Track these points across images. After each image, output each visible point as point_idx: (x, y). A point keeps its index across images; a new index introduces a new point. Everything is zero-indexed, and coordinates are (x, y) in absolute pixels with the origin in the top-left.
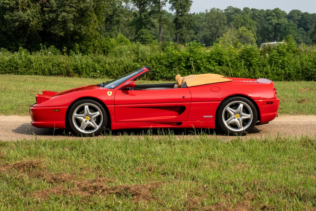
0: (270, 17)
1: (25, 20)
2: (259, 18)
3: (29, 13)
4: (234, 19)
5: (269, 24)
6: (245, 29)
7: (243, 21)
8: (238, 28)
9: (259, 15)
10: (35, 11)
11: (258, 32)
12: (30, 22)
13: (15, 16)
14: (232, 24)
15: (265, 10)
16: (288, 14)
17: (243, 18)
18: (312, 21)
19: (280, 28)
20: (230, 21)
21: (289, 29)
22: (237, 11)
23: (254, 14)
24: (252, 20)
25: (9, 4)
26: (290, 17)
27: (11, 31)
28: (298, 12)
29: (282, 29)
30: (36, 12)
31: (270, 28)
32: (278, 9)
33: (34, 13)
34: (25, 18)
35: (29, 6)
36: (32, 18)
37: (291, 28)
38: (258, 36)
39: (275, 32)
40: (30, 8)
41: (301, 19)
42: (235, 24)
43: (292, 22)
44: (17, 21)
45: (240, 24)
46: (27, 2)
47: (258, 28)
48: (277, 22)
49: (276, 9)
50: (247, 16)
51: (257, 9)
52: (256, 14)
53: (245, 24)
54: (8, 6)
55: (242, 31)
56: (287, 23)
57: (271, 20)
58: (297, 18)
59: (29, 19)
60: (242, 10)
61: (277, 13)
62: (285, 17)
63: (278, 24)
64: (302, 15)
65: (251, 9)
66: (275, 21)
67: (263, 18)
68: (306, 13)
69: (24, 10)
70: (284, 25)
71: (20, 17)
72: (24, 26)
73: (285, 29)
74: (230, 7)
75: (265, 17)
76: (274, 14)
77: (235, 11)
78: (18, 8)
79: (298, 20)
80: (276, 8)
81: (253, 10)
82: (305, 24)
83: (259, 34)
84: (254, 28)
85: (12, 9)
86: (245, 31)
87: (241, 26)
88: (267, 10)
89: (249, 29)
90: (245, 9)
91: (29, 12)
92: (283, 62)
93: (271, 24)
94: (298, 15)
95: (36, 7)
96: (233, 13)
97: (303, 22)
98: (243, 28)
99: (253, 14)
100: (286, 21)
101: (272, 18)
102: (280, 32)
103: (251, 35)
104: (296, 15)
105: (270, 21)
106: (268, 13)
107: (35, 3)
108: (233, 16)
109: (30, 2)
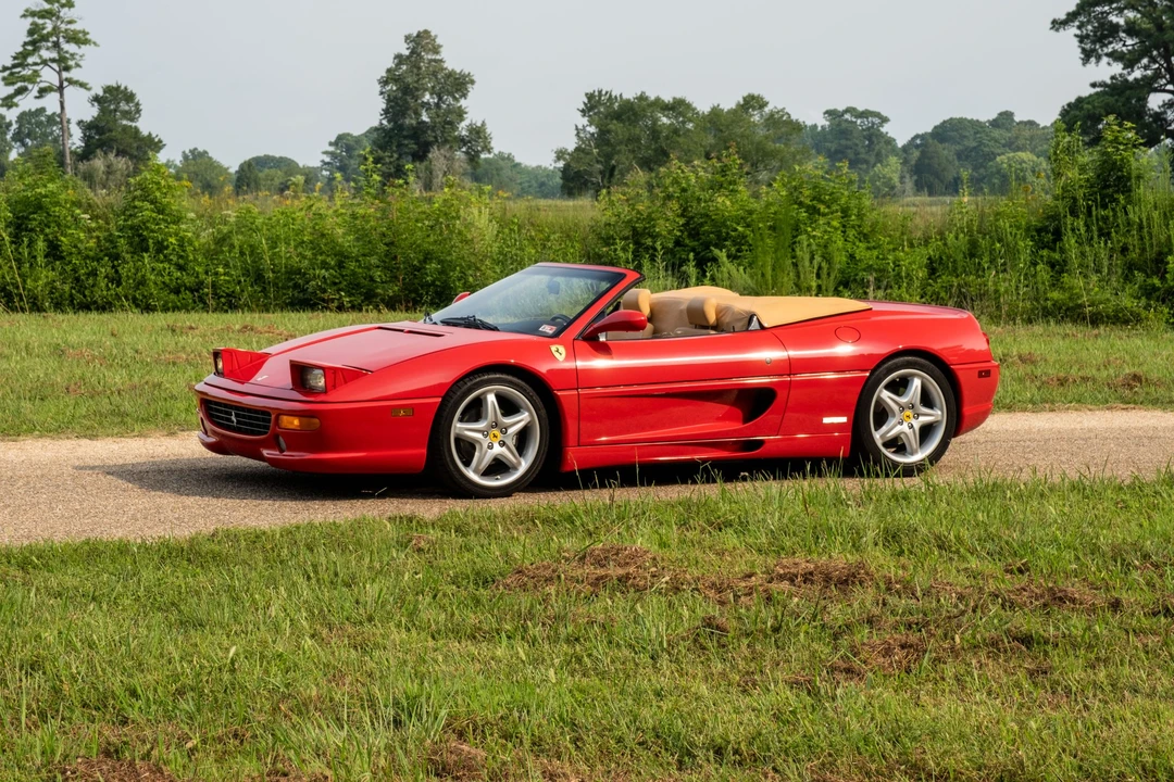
92: (181, 241)
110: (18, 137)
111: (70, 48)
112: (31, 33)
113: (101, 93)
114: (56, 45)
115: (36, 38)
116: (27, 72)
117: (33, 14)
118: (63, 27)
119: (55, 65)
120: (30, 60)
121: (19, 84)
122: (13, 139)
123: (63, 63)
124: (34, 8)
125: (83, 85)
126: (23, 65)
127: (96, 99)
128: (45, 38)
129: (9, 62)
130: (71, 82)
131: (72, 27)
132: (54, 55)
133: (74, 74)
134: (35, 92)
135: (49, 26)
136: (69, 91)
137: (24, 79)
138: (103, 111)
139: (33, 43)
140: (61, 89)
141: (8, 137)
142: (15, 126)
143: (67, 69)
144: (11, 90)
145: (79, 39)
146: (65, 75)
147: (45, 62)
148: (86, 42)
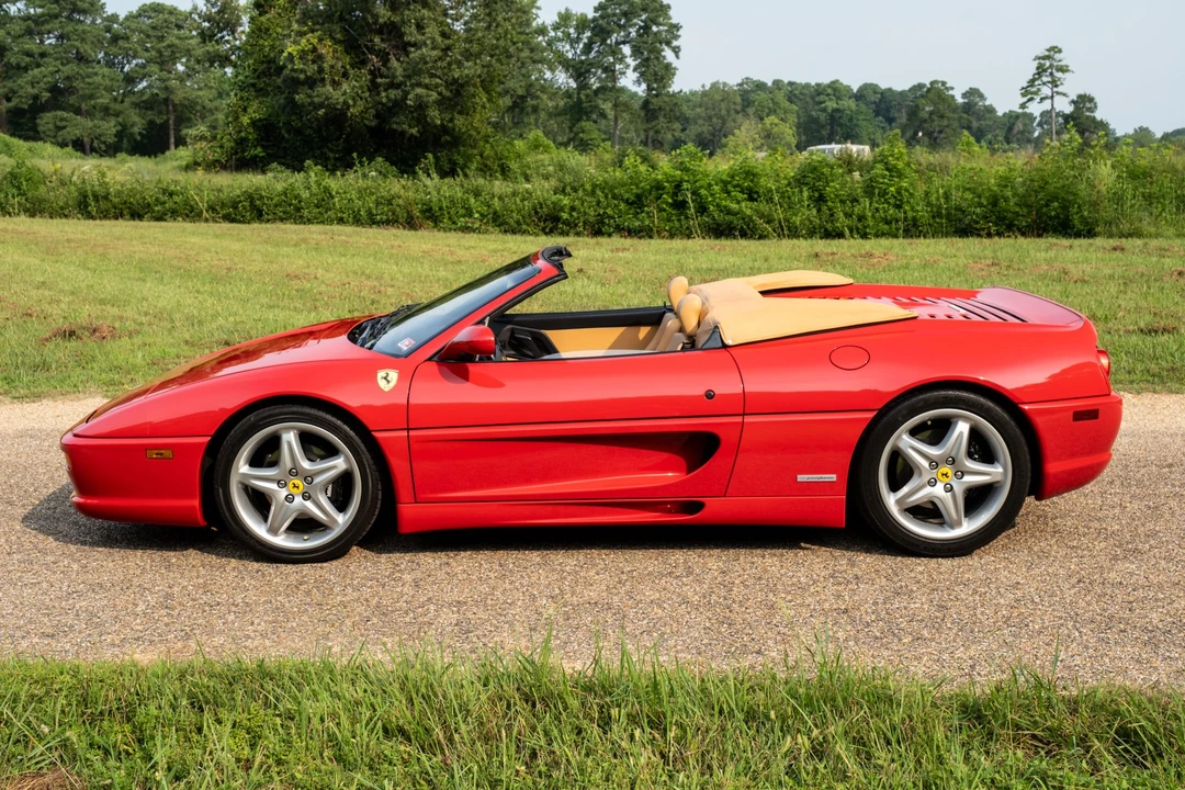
0: (822, 98)
1: (338, 103)
2: (801, 100)
3: (345, 91)
4: (754, 102)
5: (820, 110)
6: (776, 121)
7: (771, 105)
8: (762, 119)
9: (801, 93)
10: (357, 85)
11: (798, 126)
12: (348, 109)
13: (317, 96)
14: (750, 111)
15: (813, 84)
16: (855, 91)
17: (772, 100)
18: (899, 104)
19: (840, 117)
20: (747, 106)
21: (858, 120)
22: (760, 86)
23: (795, 93)
24: (788, 103)
25: (305, 71)
26: (860, 96)
27: (310, 128)
28: (873, 88)
29: (844, 120)
30: (361, 87)
31: (823, 117)
32: (837, 81)
33: (356, 90)
34: (337, 99)
35: (345, 75)
36: (353, 99)
37: (861, 117)
38: (799, 134)
39: (832, 125)
40: (347, 79)
41: (880, 101)
42: (757, 110)
43: (863, 106)
44: (321, 105)
45: (767, 110)
46: (342, 67)
47: (798, 118)
48: (835, 106)
49: (833, 83)
50: (780, 97)
51: (798, 81)
52: (796, 92)
53: (775, 111)
54: (302, 76)
55: (771, 124)
56: (853, 107)
57: (824, 102)
58: (873, 99)
59: (345, 102)
60: (770, 84)
61: (835, 89)
62: (850, 98)
63: (837, 110)
64: (882, 94)
65: (786, 82)
66: (831, 105)
67: (808, 99)
68: (890, 89)
69: (335, 84)
70: (849, 112)
71: (327, 99)
72: (337, 117)
73: (851, 120)
74: (747, 79)
75: (813, 98)
76: (829, 91)
77: (757, 86)
78: (323, 80)
79: (875, 102)
80: (833, 79)
81: (791, 84)
82: (888, 110)
83: (801, 130)
84: (793, 119)
85: (311, 83)
86: (776, 125)
87: (768, 116)
88: (818, 85)
89: (782, 120)
90: (777, 83)
91: (345, 86)
93: (824, 110)
94: (875, 93)
95: (361, 78)
96: (752, 91)
97: (883, 106)
98: (773, 118)
99: (791, 92)
100: (852, 104)
101: (827, 98)
102: (841, 125)
103: (788, 132)
104: (871, 92)
105: (823, 105)
106: (819, 90)
107: (359, 69)
108: (753, 96)
109: (348, 67)
110: (1040, 124)
111: (1058, 75)
112: (1038, 68)
113: (1075, 99)
114: (1051, 74)
115: (1041, 71)
116: (1034, 89)
117: (1039, 58)
118: (1055, 64)
119: (1050, 85)
120: (1036, 83)
121: (1029, 96)
122: (1038, 125)
123: (1054, 83)
124: (1041, 55)
125: (1064, 95)
126: (1032, 86)
127: (1073, 102)
128: (1045, 71)
129: (1025, 85)
130: (1058, 93)
131: (1060, 63)
132: (1049, 79)
133: (1060, 89)
134: (1038, 100)
135: (1048, 63)
136: (1057, 98)
137: (1032, 93)
138: (1077, 108)
139: (1038, 74)
140: (1052, 97)
141: (1035, 125)
142: (1038, 119)
143: (1056, 86)
144: (1025, 99)
145: (1063, 70)
146: (1055, 89)
147: (1044, 84)
148: (1067, 71)
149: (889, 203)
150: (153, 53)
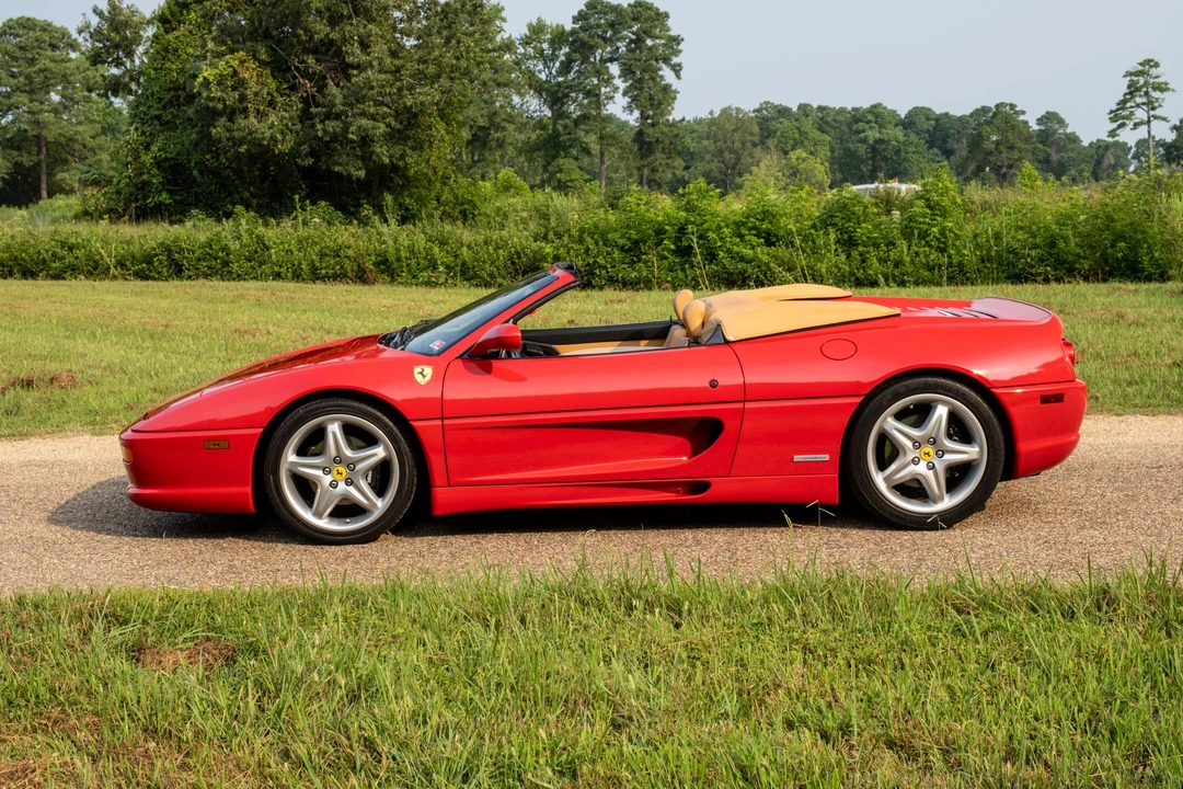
0: (861, 126)
1: (263, 139)
2: (835, 128)
3: (273, 122)
4: (775, 132)
5: (859, 141)
6: (804, 155)
7: (797, 136)
8: (786, 153)
9: (835, 120)
10: (287, 115)
11: (832, 161)
12: (276, 145)
13: (239, 129)
14: (771, 142)
15: (849, 108)
16: (903, 117)
17: (798, 129)
18: (959, 132)
19: (884, 150)
20: (767, 137)
21: (907, 153)
22: (783, 112)
23: (825, 119)
24: (818, 132)
25: (224, 100)
26: (908, 123)
27: (229, 168)
28: (924, 112)
29: (889, 153)
30: (291, 118)
31: (862, 150)
32: (879, 105)
33: (285, 121)
34: (263, 133)
35: (272, 104)
36: (282, 133)
37: (911, 149)
38: (833, 172)
39: (873, 159)
40: (274, 108)
41: (934, 128)
42: (779, 142)
43: (913, 137)
44: (242, 141)
45: (791, 142)
46: (269, 94)
47: (832, 151)
48: (878, 135)
49: (874, 106)
50: (808, 125)
51: (831, 106)
52: (829, 119)
53: (802, 142)
54: (220, 106)
55: (797, 159)
56: (901, 138)
57: (864, 131)
58: (925, 126)
59: (273, 137)
60: (795, 109)
61: (877, 114)
62: (896, 125)
63: (881, 141)
64: (937, 120)
65: (815, 106)
66: (873, 134)
67: (844, 128)
68: (946, 114)
69: (261, 115)
70: (894, 143)
71: (251, 133)
72: (262, 155)
73: (898, 152)
74: (767, 103)
75: (849, 126)
76: (870, 117)
77: (779, 111)
78: (245, 110)
79: (928, 131)
80: (874, 103)
81: (821, 109)
82: (944, 141)
83: (836, 166)
84: (825, 152)
85: (231, 113)
86: (804, 160)
87: (793, 149)
88: (854, 109)
89: (812, 153)
90: (804, 108)
91: (273, 118)
93: (864, 141)
94: (928, 119)
95: (291, 106)
96: (773, 118)
97: (938, 134)
98: (800, 152)
99: (822, 119)
100: (899, 133)
101: (867, 126)
102: (885, 159)
103: (820, 169)
104: (923, 119)
105: (862, 135)
106: (857, 117)
107: (289, 96)
108: (774, 125)
109: (275, 94)
110: (1135, 157)
111: (1156, 94)
112: (1129, 87)
113: (1178, 124)
114: (1147, 93)
115: (1133, 90)
116: (1126, 113)
117: (1131, 74)
118: (1152, 81)
119: (1145, 107)
120: (1128, 105)
121: (1120, 121)
122: (1133, 158)
123: (1151, 105)
124: (1133, 70)
125: (1164, 119)
126: (1123, 109)
127: (1175, 128)
128: (1139, 90)
129: (1114, 107)
130: (1155, 117)
131: (1157, 80)
132: (1144, 100)
133: (1158, 112)
134: (1131, 126)
135: (1142, 81)
136: (1154, 123)
137: (1123, 118)
138: (1179, 136)
139: (1131, 93)
140: (1149, 122)
141: (1129, 157)
142: (1134, 149)
143: (1153, 109)
144: (1115, 125)
145: (1162, 88)
146: (1152, 113)
147: (1138, 106)
148: (1167, 89)
149: (930, 246)
150: (21, 79)
